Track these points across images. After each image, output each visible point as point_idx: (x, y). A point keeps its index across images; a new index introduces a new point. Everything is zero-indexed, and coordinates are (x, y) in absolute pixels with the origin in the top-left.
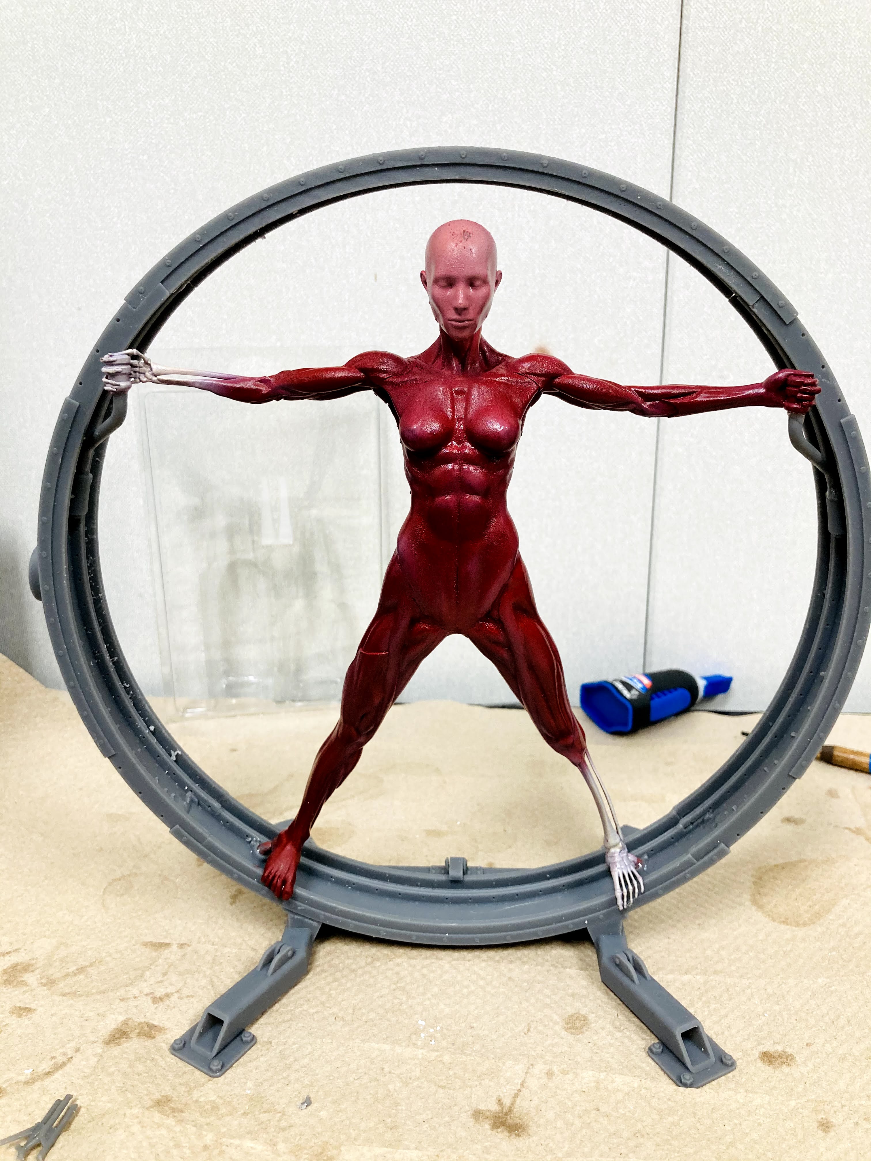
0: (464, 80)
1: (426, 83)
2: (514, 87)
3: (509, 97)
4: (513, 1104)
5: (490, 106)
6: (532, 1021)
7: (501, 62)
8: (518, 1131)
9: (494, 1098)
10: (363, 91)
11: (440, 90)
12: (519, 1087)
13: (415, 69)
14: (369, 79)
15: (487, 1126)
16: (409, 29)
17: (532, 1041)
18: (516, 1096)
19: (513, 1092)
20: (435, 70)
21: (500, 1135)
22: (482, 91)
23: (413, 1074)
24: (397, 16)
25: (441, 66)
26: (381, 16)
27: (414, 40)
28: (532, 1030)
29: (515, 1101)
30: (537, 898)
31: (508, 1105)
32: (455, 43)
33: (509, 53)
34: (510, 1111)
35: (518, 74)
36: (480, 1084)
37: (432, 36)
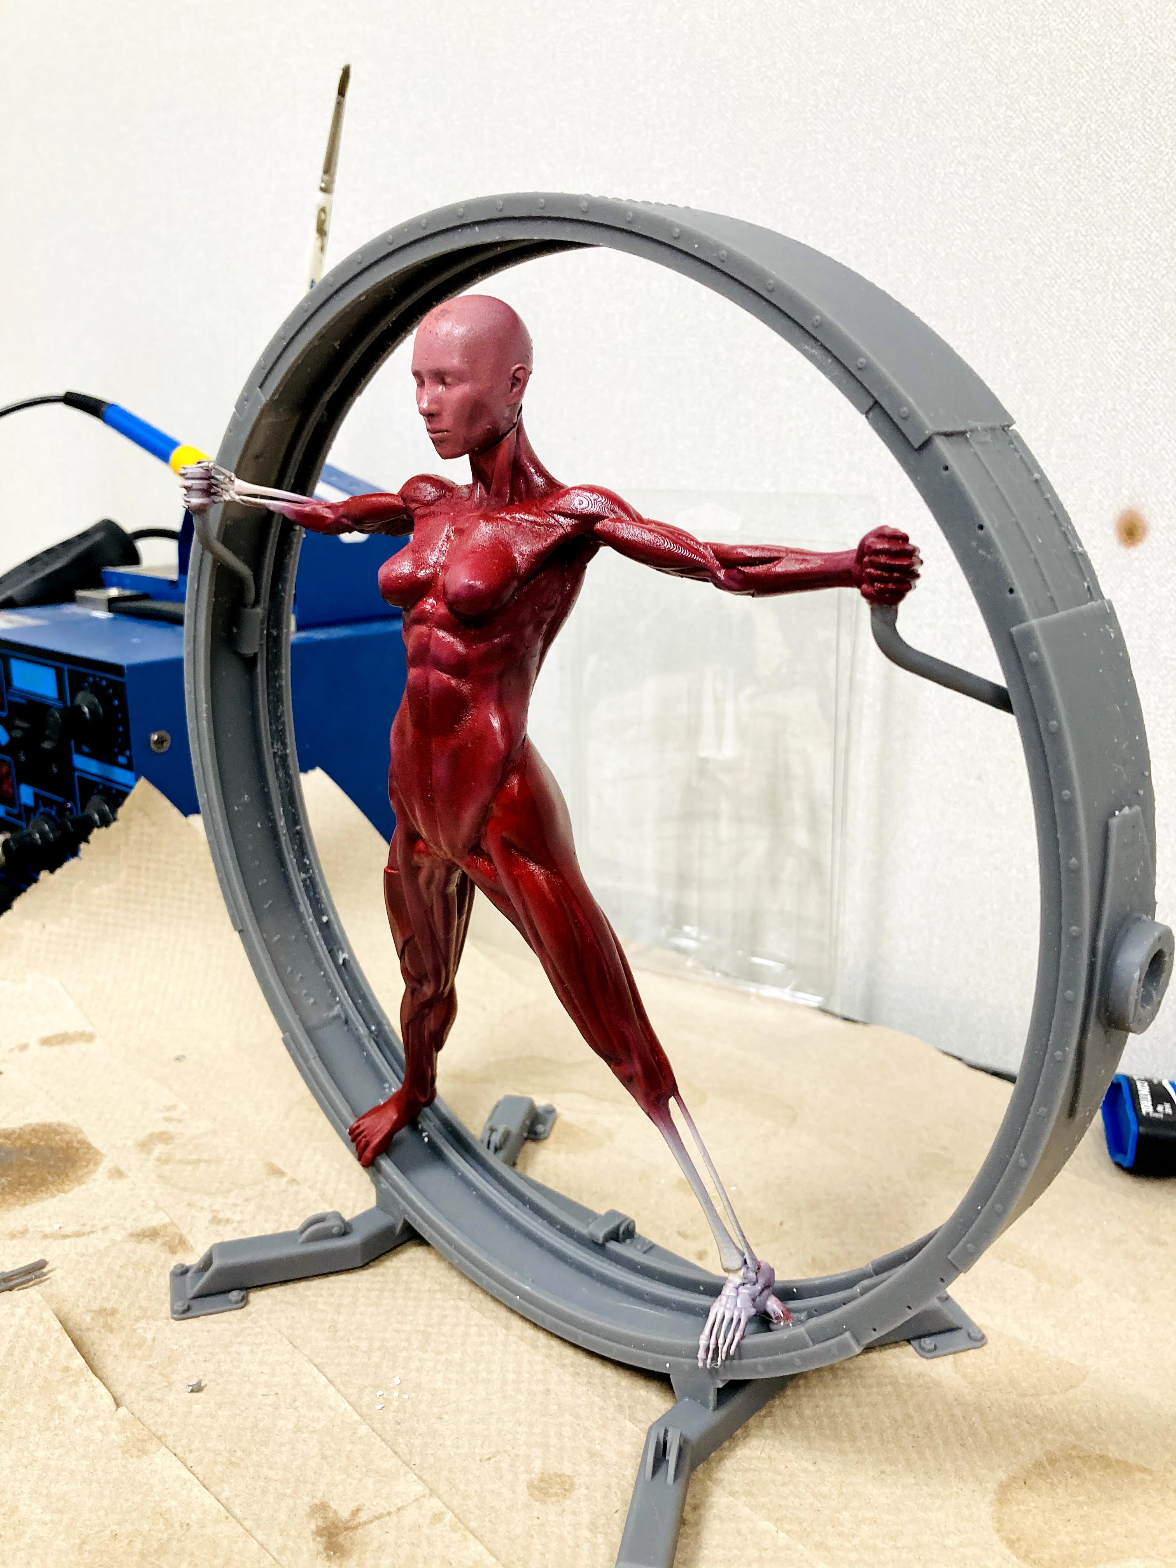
0: (1047, 92)
1: (992, 105)
2: (1123, 92)
3: (1115, 108)
4: (365, 1523)
5: (1085, 126)
6: (506, 1452)
7: (1107, 55)
8: (334, 1553)
9: (356, 1504)
10: (905, 131)
11: (1011, 114)
12: (393, 1509)
13: (979, 87)
14: (914, 112)
15: (313, 1526)
16: (975, 29)
17: (478, 1473)
18: (379, 1517)
19: (381, 1511)
20: (1007, 85)
21: (312, 1545)
22: (1074, 106)
23: (315, 1424)
24: (960, 14)
25: (1016, 77)
26: (938, 18)
27: (981, 44)
28: (493, 1460)
29: (371, 1522)
30: (665, 1311)
31: (361, 1521)
32: (1039, 38)
33: (1119, 41)
34: (355, 1528)
35: (1132, 70)
36: (361, 1480)
37: (1006, 34)
